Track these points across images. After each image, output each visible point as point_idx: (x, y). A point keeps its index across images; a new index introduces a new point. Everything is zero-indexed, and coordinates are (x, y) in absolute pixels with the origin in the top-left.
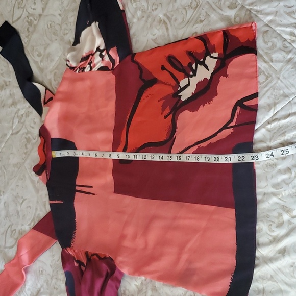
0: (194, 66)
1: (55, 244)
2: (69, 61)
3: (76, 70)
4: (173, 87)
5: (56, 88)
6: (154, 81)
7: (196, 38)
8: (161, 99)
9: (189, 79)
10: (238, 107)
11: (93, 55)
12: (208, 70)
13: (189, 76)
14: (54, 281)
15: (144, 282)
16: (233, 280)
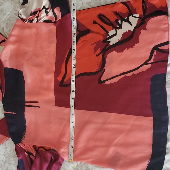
0: (120, 22)
1: (8, 141)
2: (21, 14)
3: (26, 21)
4: (103, 35)
5: (7, 33)
6: (88, 31)
7: (122, 3)
8: (94, 44)
9: (116, 31)
10: (155, 50)
11: (40, 11)
12: (132, 25)
13: (116, 28)
14: (7, 165)
15: (79, 165)
16: (150, 163)
